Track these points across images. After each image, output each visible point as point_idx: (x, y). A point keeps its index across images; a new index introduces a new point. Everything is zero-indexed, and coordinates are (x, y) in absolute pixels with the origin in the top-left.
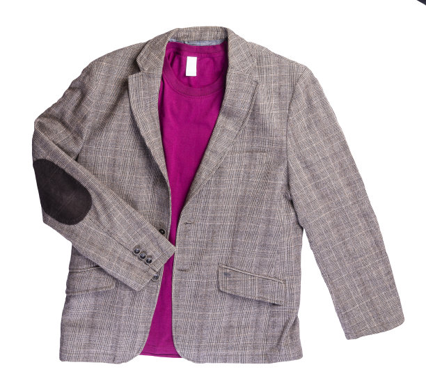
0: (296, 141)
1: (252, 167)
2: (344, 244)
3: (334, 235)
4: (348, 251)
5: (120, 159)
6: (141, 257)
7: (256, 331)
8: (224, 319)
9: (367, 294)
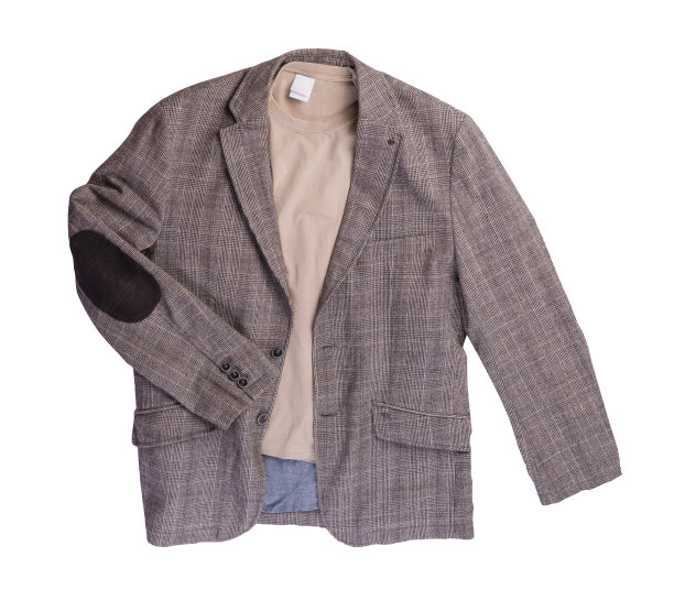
0: (466, 217)
1: (406, 258)
2: (537, 365)
3: (521, 352)
4: (543, 375)
5: (217, 249)
6: (232, 375)
7: (437, 493)
8: (390, 477)
9: (573, 437)
